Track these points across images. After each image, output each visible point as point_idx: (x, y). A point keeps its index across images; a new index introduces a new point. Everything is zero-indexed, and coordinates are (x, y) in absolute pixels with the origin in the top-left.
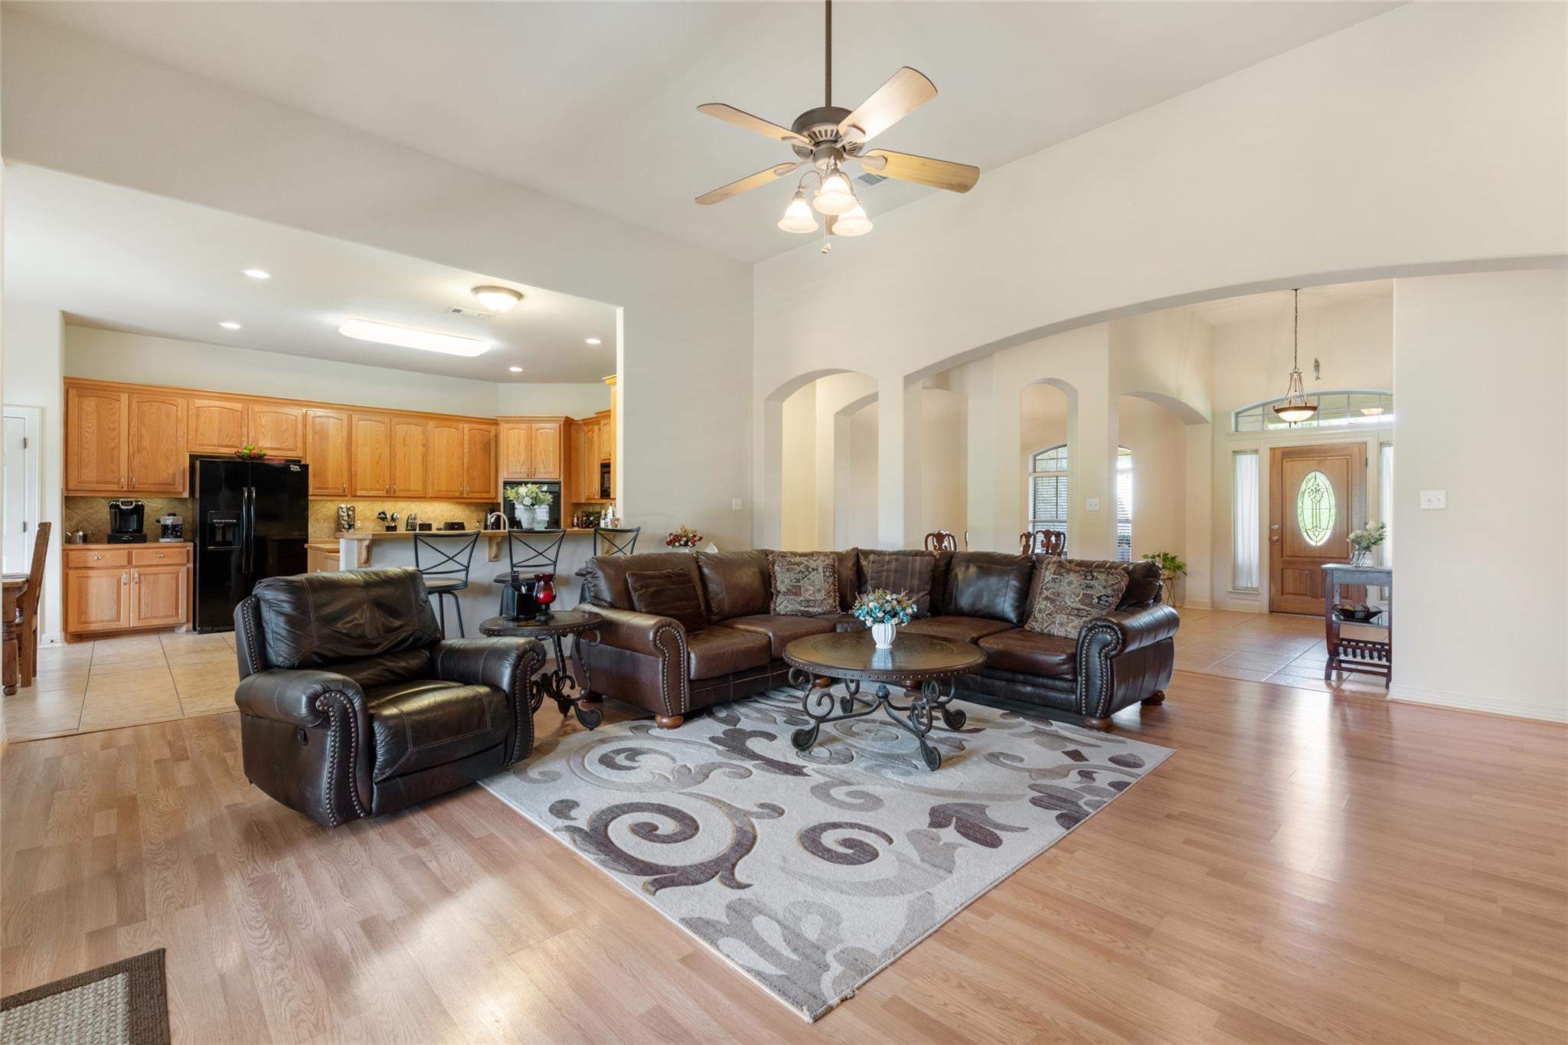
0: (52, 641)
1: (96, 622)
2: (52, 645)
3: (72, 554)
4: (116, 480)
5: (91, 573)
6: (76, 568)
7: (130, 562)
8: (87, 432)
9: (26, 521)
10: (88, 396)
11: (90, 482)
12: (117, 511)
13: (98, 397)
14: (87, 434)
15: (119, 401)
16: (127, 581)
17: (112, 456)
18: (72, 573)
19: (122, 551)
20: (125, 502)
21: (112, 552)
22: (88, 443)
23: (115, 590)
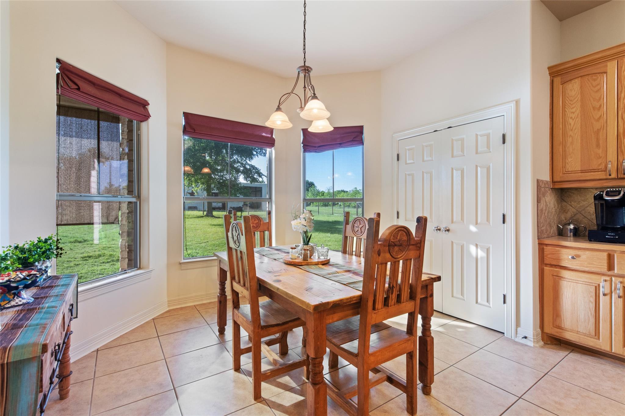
0: (526, 338)
1: (572, 331)
2: (524, 341)
3: (548, 250)
4: (602, 167)
5: (565, 274)
6: (552, 266)
7: (611, 267)
8: (571, 118)
9: (505, 213)
10: (571, 80)
11: (575, 172)
12: (603, 202)
13: (581, 76)
14: (571, 121)
15: (606, 73)
16: (607, 291)
17: (598, 140)
18: (546, 268)
19: (601, 253)
20: (611, 191)
21: (588, 253)
22: (571, 130)
23: (593, 300)
